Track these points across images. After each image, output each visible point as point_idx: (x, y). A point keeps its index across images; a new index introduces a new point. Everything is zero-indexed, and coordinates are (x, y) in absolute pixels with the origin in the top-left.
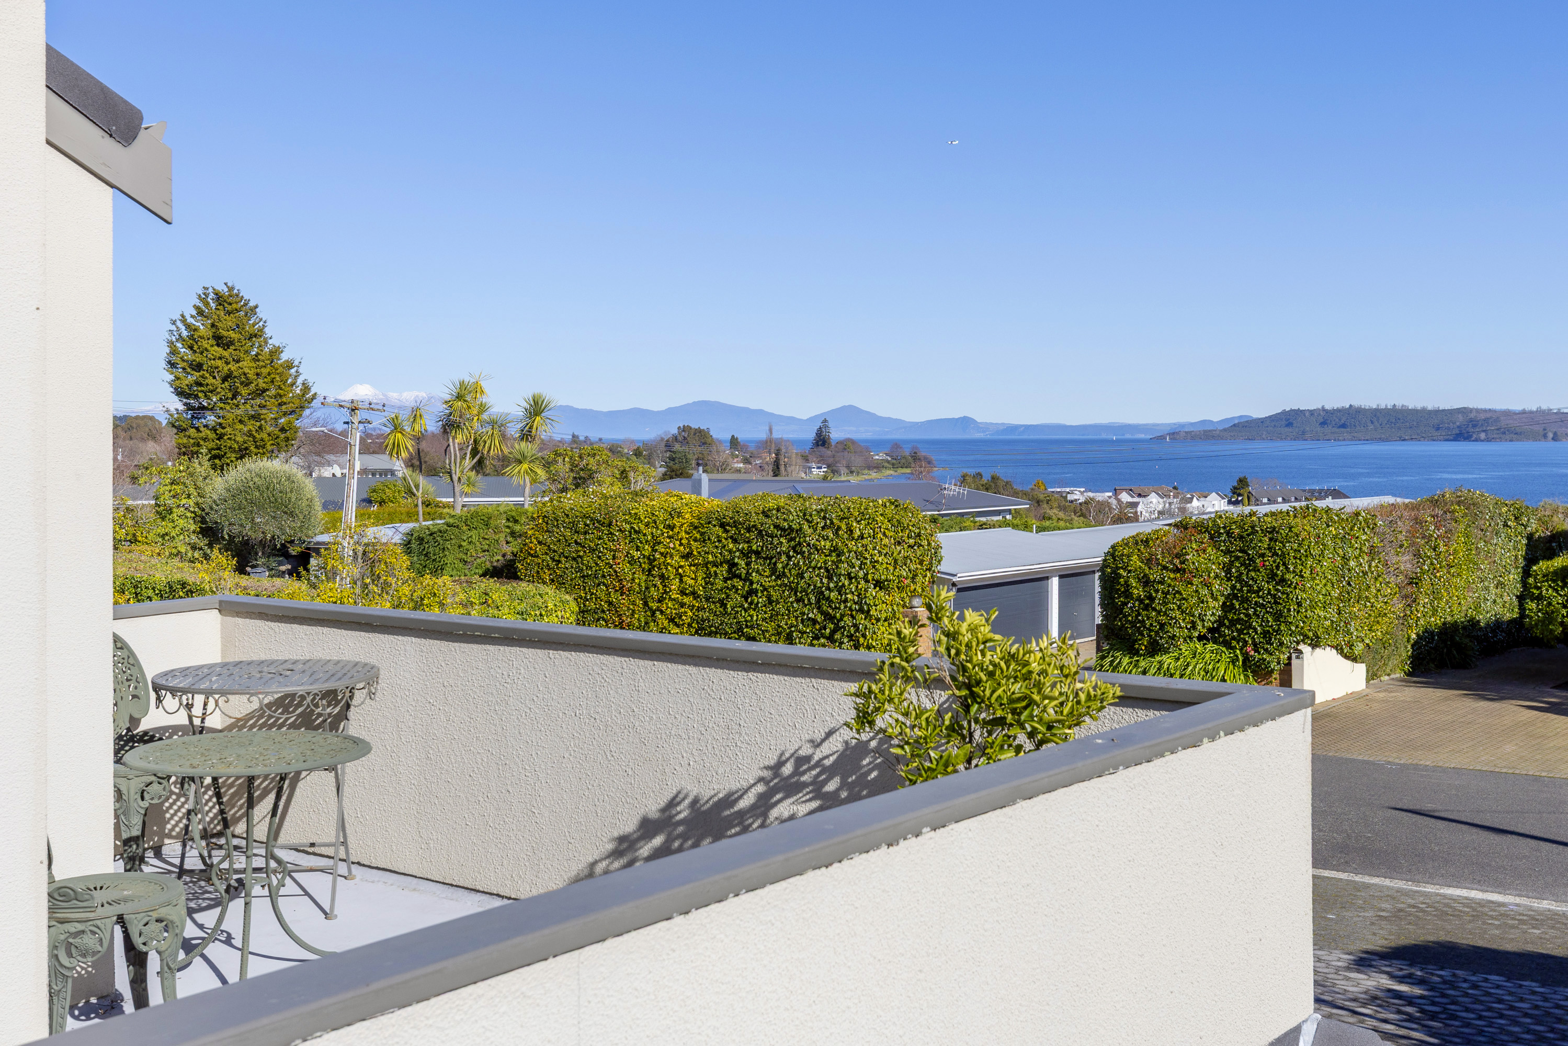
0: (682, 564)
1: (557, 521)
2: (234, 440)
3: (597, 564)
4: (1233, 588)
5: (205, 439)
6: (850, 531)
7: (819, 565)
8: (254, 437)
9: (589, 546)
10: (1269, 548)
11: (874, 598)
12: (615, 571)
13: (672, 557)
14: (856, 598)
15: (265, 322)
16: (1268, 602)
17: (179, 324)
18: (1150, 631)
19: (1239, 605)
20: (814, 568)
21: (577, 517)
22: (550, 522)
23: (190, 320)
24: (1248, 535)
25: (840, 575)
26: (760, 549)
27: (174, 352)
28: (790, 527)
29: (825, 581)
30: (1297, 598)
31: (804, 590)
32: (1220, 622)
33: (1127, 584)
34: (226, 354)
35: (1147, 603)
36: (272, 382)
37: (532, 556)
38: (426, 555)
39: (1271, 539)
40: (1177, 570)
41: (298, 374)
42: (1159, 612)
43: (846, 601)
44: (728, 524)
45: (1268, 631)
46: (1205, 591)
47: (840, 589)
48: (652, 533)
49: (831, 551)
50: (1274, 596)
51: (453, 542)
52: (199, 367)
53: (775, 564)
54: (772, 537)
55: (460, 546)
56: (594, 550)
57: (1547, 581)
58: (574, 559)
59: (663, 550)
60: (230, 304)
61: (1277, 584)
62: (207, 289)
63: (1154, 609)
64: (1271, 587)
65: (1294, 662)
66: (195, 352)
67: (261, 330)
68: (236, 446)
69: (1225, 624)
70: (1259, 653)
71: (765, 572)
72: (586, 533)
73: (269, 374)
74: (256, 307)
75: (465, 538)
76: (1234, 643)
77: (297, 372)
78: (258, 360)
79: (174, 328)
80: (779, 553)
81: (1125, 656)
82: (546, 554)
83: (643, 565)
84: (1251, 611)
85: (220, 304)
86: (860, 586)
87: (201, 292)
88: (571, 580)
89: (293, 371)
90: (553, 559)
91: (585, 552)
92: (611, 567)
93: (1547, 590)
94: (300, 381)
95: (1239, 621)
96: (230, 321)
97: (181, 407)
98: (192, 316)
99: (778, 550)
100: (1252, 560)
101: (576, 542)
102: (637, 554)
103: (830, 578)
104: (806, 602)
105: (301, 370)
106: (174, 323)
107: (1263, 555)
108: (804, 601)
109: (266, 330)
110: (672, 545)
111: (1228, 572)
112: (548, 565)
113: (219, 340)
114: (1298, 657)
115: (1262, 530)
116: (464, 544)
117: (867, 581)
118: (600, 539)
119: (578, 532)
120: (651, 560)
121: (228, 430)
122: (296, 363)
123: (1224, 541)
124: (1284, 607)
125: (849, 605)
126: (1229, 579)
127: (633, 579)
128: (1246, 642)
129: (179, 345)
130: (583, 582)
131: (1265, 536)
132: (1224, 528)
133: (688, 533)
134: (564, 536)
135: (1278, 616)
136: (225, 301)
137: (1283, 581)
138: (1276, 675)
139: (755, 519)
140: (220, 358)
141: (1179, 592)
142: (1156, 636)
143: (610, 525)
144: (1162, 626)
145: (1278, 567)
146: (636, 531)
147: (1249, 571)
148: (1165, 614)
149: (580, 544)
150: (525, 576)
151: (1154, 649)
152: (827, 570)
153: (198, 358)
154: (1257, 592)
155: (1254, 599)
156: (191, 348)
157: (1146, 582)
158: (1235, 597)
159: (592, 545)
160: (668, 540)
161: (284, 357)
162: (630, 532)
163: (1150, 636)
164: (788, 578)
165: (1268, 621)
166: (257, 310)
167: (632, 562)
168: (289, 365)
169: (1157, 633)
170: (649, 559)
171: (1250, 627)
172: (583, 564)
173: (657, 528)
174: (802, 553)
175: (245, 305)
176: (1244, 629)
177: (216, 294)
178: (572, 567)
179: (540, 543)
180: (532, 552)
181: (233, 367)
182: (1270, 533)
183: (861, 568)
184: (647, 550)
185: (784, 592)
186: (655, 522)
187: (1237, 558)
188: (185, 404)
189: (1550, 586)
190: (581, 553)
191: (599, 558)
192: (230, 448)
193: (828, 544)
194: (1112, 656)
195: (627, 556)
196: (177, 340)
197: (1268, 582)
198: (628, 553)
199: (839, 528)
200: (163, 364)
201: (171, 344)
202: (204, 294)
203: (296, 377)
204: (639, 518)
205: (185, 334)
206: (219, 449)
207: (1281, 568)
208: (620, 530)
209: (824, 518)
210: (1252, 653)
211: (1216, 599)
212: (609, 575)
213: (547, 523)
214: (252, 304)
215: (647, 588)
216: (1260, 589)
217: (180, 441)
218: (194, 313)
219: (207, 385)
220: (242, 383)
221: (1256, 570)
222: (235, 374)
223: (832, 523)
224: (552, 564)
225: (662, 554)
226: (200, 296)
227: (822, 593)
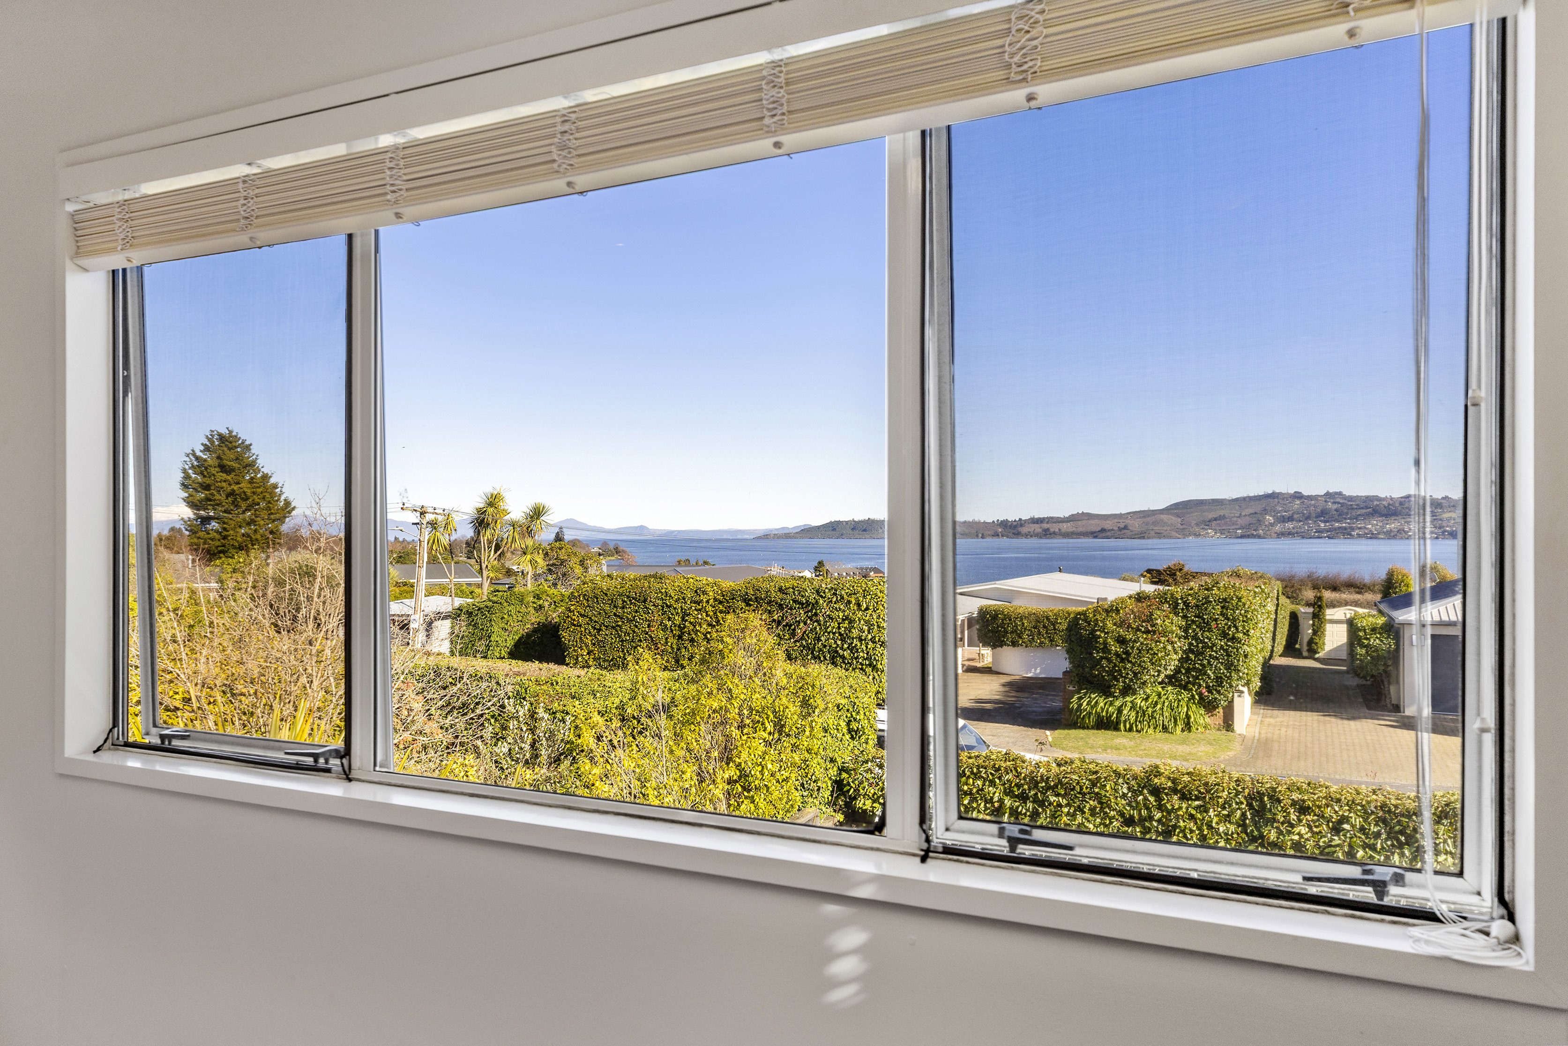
0: (710, 630)
1: (597, 598)
2: (236, 540)
3: (634, 632)
4: (1190, 644)
5: (212, 539)
6: (859, 605)
7: (834, 631)
8: (251, 538)
9: (627, 617)
10: (1222, 614)
11: (881, 655)
12: (651, 637)
13: (700, 625)
14: (865, 655)
15: (257, 456)
16: (1222, 655)
17: (191, 456)
18: (1125, 678)
19: (1195, 657)
20: (829, 633)
21: (614, 595)
22: (589, 599)
23: (199, 454)
24: (1203, 604)
25: (853, 638)
26: (780, 618)
27: (187, 477)
28: (807, 601)
29: (839, 642)
30: (1244, 652)
31: (820, 650)
32: (1177, 671)
33: (1105, 643)
34: (229, 478)
35: (1124, 657)
36: (264, 498)
37: (574, 625)
38: (474, 626)
39: (1222, 607)
40: (1147, 632)
41: (282, 493)
42: (1134, 664)
43: (857, 658)
44: (751, 600)
45: (1221, 678)
46: (1169, 647)
47: (851, 648)
48: (681, 607)
49: (843, 620)
50: (1226, 651)
51: (497, 615)
52: (207, 487)
53: (794, 630)
54: (791, 609)
55: (503, 618)
56: (632, 621)
57: (1375, 634)
58: (613, 627)
59: (692, 620)
60: (231, 443)
61: (1228, 640)
62: (213, 431)
63: (1131, 662)
64: (1222, 643)
65: (1236, 699)
66: (205, 476)
67: (254, 462)
68: (237, 544)
69: (1181, 672)
70: (1212, 694)
71: (784, 636)
72: (623, 608)
73: (262, 492)
74: (251, 445)
75: (506, 612)
76: (1190, 686)
77: (281, 491)
78: (254, 483)
79: (187, 459)
80: (799, 622)
81: (1101, 697)
82: (588, 624)
83: (674, 632)
84: (1205, 662)
85: (223, 443)
86: (869, 647)
87: (208, 434)
88: (611, 644)
89: (278, 490)
90: (595, 629)
91: (623, 622)
92: (647, 633)
93: (1375, 640)
94: (283, 498)
95: (1195, 669)
96: (231, 455)
97: (192, 516)
98: (201, 451)
99: (798, 619)
100: (1208, 624)
101: (615, 615)
102: (669, 624)
103: (843, 640)
104: (822, 659)
105: (283, 490)
106: (188, 455)
107: (1216, 620)
108: (820, 658)
109: (258, 461)
110: (700, 616)
111: (1186, 631)
112: (590, 633)
113: (223, 468)
114: (1239, 696)
115: (1215, 601)
116: (506, 616)
117: (874, 642)
118: (636, 612)
119: (616, 607)
120: (681, 628)
121: (231, 532)
122: (280, 485)
123: (1183, 609)
124: (1234, 658)
125: (860, 661)
126: (1186, 638)
127: (667, 643)
128: (1200, 685)
129: (190, 471)
130: (622, 645)
131: (1218, 605)
132: (1182, 599)
133: (714, 607)
134: (604, 610)
135: (1229, 666)
136: (227, 441)
137: (1233, 639)
138: (1221, 710)
139: (775, 595)
140: (225, 481)
141: (1151, 649)
142: (1130, 682)
143: (645, 601)
144: (1135, 674)
145: (1229, 628)
146: (667, 605)
147: (1204, 631)
148: (1139, 665)
149: (619, 616)
150: (569, 641)
151: (1127, 691)
152: (840, 634)
153: (208, 481)
154: (1211, 648)
155: (1208, 652)
156: (202, 473)
157: (1121, 641)
158: (1192, 651)
159: (630, 617)
160: (696, 613)
161: (272, 481)
162: (663, 607)
163: (1124, 682)
164: (806, 641)
165: (1220, 669)
166: (251, 447)
167: (665, 628)
168: (275, 486)
169: (1131, 680)
170: (679, 626)
171: (1205, 674)
172: (621, 632)
173: (686, 603)
174: (818, 621)
175: (243, 443)
176: (1199, 676)
177: (220, 435)
178: (611, 634)
179: (583, 616)
180: (575, 623)
181: (235, 487)
182: (1221, 603)
183: (869, 632)
184: (678, 620)
185: (802, 651)
186: (684, 599)
187: (1193, 621)
188: (195, 514)
189: (1377, 637)
190: (620, 623)
191: (636, 626)
192: (233, 545)
193: (841, 615)
194: (1089, 697)
195: (661, 625)
196: (190, 468)
197: (1221, 640)
198: (662, 623)
199: (849, 602)
200: (178, 486)
201: (184, 471)
202: (211, 435)
203: (280, 495)
204: (670, 596)
205: (196, 463)
206: (224, 546)
207: (1232, 629)
208: (654, 605)
209: (835, 594)
210: (1206, 694)
211: (1176, 653)
212: (645, 640)
213: (588, 600)
214: (247, 443)
215: (678, 649)
216: (1214, 645)
217: (192, 541)
218: (202, 448)
219: (214, 500)
220: (242, 499)
221: (1210, 630)
222: (237, 492)
223: (842, 598)
224: (593, 632)
225: (691, 623)
226: (207, 436)
227: (837, 652)
